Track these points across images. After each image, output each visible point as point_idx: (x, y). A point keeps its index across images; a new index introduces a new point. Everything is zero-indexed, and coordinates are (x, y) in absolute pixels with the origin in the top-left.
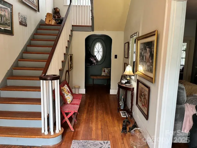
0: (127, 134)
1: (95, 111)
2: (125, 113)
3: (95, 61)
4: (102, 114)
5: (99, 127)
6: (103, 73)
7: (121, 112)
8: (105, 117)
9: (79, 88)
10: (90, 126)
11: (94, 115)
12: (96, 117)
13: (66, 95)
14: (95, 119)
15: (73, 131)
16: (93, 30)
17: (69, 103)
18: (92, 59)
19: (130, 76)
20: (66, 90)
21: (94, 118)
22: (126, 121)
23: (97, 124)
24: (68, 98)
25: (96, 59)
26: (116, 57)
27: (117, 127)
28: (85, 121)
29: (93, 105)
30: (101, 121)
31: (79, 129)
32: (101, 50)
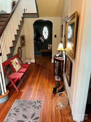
0: (56, 95)
1: (38, 76)
2: (58, 77)
3: (43, 40)
4: (42, 78)
5: (38, 88)
6: (48, 48)
7: (56, 76)
8: (44, 80)
9: (30, 59)
10: (32, 88)
11: (37, 78)
12: (38, 80)
13: (14, 66)
14: (36, 82)
15: (18, 91)
16: (38, 17)
17: (17, 71)
18: (41, 39)
19: (62, 51)
20: (15, 62)
21: (36, 80)
22: (57, 84)
23: (36, 86)
24: (16, 68)
25: (43, 38)
26: (55, 36)
27: (50, 88)
28: (29, 84)
29: (38, 71)
30: (40, 83)
31: (23, 90)
32: (47, 32)
